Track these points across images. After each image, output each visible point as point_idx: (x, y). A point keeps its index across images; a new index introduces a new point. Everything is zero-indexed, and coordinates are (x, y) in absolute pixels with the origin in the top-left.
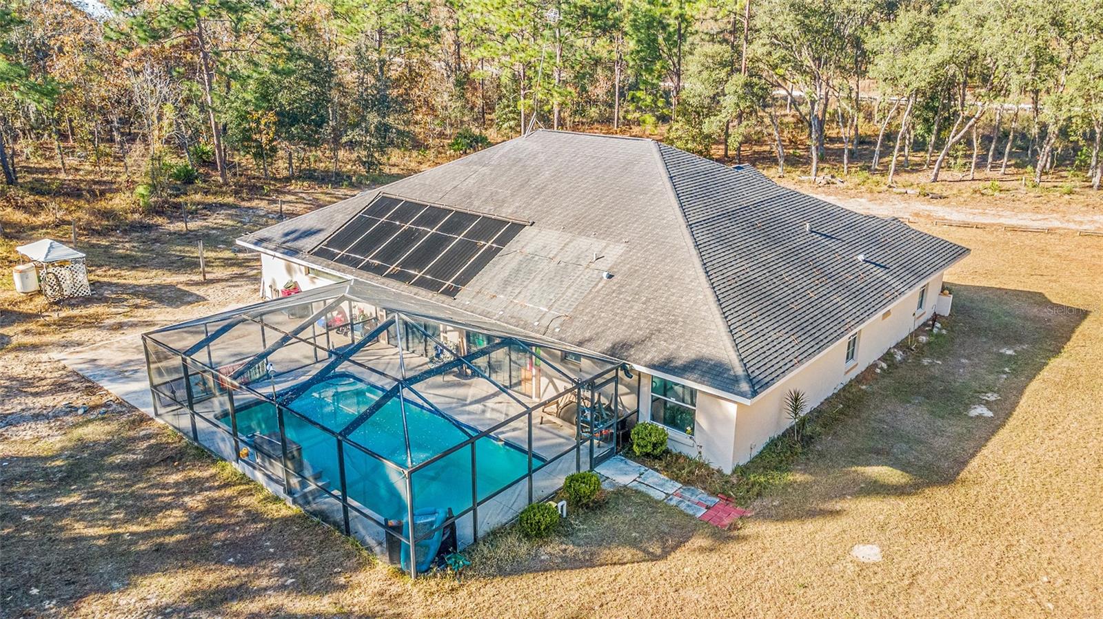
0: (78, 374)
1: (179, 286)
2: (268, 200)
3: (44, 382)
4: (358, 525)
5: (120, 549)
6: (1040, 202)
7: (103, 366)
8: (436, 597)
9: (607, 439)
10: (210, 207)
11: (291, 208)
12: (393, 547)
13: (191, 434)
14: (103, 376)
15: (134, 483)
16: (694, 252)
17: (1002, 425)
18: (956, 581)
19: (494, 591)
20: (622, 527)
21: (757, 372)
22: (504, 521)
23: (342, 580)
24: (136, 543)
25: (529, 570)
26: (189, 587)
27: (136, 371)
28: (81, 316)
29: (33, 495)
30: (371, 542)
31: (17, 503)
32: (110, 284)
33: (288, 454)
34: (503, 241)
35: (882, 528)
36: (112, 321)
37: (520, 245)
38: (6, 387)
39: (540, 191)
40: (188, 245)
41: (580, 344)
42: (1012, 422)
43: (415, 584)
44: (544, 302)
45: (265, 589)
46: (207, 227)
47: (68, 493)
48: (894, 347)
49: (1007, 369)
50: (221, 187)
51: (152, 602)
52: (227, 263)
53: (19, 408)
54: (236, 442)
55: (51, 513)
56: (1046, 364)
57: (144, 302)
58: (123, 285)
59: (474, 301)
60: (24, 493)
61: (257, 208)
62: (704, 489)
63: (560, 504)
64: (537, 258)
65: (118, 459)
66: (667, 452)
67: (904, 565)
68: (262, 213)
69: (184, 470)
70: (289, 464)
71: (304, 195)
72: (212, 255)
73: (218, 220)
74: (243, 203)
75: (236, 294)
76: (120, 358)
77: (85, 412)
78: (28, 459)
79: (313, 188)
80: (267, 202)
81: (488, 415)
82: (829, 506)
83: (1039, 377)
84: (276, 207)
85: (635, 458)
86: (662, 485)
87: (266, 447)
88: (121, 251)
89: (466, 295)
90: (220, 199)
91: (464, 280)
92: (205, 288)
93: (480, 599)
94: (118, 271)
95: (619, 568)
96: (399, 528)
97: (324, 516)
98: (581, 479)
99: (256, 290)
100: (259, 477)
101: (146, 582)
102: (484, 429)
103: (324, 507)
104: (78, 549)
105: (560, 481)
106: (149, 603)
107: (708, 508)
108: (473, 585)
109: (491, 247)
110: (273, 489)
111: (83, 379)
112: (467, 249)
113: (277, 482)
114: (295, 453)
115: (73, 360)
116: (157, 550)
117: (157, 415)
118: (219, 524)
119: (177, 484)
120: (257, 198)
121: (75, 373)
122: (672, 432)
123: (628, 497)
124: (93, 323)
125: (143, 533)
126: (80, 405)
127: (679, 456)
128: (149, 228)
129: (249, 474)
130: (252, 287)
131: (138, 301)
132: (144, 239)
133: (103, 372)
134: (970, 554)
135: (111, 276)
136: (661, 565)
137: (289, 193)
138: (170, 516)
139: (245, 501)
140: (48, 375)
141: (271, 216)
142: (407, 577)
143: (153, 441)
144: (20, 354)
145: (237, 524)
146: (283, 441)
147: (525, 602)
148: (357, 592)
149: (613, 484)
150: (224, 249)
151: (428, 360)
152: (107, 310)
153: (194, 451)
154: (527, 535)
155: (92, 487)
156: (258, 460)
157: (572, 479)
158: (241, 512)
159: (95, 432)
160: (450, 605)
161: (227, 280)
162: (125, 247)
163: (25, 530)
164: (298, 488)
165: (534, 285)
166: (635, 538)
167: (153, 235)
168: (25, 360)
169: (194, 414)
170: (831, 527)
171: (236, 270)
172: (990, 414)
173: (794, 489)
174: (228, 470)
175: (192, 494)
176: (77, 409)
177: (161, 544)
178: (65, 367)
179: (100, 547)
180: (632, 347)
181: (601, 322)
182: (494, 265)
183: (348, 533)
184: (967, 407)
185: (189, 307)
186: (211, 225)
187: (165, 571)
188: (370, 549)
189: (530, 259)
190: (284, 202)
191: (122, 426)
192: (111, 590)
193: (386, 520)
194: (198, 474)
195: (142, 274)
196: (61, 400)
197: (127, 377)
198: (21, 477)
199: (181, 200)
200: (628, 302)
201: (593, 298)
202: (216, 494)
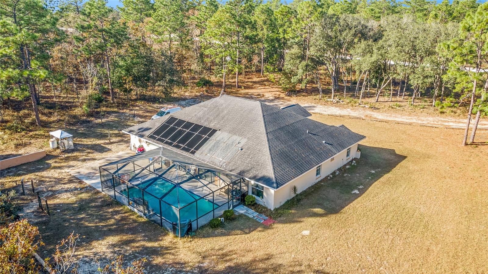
0: (75, 177)
1: (102, 145)
2: (129, 109)
3: (65, 180)
4: (165, 224)
5: (99, 230)
6: (412, 112)
7: (82, 174)
8: (186, 243)
9: (238, 200)
10: (109, 113)
11: (138, 113)
12: (174, 230)
13: (114, 197)
14: (83, 178)
15: (99, 212)
16: (267, 142)
17: (360, 196)
18: (328, 240)
19: (202, 242)
20: (239, 225)
21: (280, 181)
22: (206, 223)
23: (161, 239)
24: (103, 228)
25: (212, 236)
26: (119, 240)
27: (93, 176)
28: (72, 156)
29: (71, 215)
30: (168, 228)
31: (68, 217)
32: (79, 144)
33: (145, 204)
34: (210, 135)
35: (312, 226)
36: (82, 158)
37: (215, 137)
38: (55, 181)
39: (223, 118)
40: (103, 129)
41: (231, 171)
42: (364, 195)
43: (180, 240)
44: (221, 157)
45: (140, 240)
46: (109, 121)
47: (81, 214)
48: (337, 170)
49: (370, 178)
50: (112, 104)
51: (111, 243)
52: (117, 135)
53: (60, 188)
54: (129, 200)
55: (77, 219)
56: (383, 176)
57: (91, 151)
58: (83, 145)
59: (200, 156)
60: (69, 214)
61: (125, 113)
62: (265, 215)
63: (222, 219)
64: (220, 142)
65: (93, 204)
66: (256, 204)
67: (315, 236)
68: (127, 115)
69: (113, 208)
70: (145, 207)
71: (142, 107)
72: (111, 132)
73: (112, 118)
74: (120, 111)
75: (121, 148)
76: (87, 171)
77: (80, 190)
78: (68, 204)
79: (145, 104)
80: (129, 110)
81: (204, 192)
82: (299, 220)
83: (378, 181)
84: (133, 112)
85: (246, 206)
86: (252, 214)
87: (138, 202)
88: (80, 131)
89: (198, 154)
90: (112, 109)
91: (197, 149)
92: (111, 146)
93: (198, 244)
94: (81, 139)
95: (236, 236)
96: (176, 225)
97: (155, 221)
98: (228, 211)
99: (128, 146)
100: (136, 210)
101: (108, 238)
102: (202, 196)
103: (155, 219)
104: (88, 230)
105: (222, 212)
106: (110, 243)
107: (265, 220)
108: (196, 240)
109: (206, 137)
110: (139, 214)
111: (77, 179)
112: (198, 138)
113: (141, 212)
114: (147, 203)
115: (73, 172)
116: (109, 230)
117: (102, 191)
118: (125, 224)
119: (112, 212)
120: (125, 109)
121: (74, 177)
122: (257, 198)
123: (242, 217)
124: (76, 159)
125: (104, 225)
126: (78, 187)
127: (259, 205)
128: (89, 122)
129: (132, 209)
130: (126, 145)
131: (89, 151)
132: (88, 127)
133: (83, 177)
134: (334, 233)
135: (79, 141)
136: (248, 235)
137: (137, 106)
138: (111, 221)
139: (132, 217)
140: (66, 177)
141: (131, 116)
142: (178, 238)
143: (102, 199)
144: (56, 170)
145: (130, 223)
146: (143, 200)
147: (210, 244)
148: (165, 242)
149: (239, 213)
150: (115, 130)
151: (186, 173)
152: (80, 154)
153: (115, 202)
154: (212, 227)
155: (88, 212)
156: (135, 205)
157: (225, 212)
158: (131, 220)
159: (84, 196)
160: (190, 245)
161: (117, 142)
162: (82, 130)
163: (72, 224)
164: (148, 213)
165: (219, 151)
166: (242, 228)
167: (91, 125)
168: (58, 172)
169: (115, 191)
170: (298, 225)
171: (120, 138)
172: (358, 192)
173: (291, 215)
174: (126, 208)
175: (116, 215)
176: (78, 189)
177: (110, 229)
178: (70, 175)
179: (94, 229)
180: (245, 172)
181: (237, 164)
182: (207, 144)
183: (162, 226)
184: (352, 190)
185: (106, 153)
186: (110, 120)
187: (112, 236)
188: (168, 230)
189: (218, 142)
190: (135, 110)
191: (92, 194)
192: (99, 240)
193: (173, 223)
194: (117, 209)
195: (88, 140)
196: (72, 186)
197: (91, 178)
198: (67, 210)
199: (98, 110)
200: (246, 158)
201: (236, 157)
202: (123, 215)
